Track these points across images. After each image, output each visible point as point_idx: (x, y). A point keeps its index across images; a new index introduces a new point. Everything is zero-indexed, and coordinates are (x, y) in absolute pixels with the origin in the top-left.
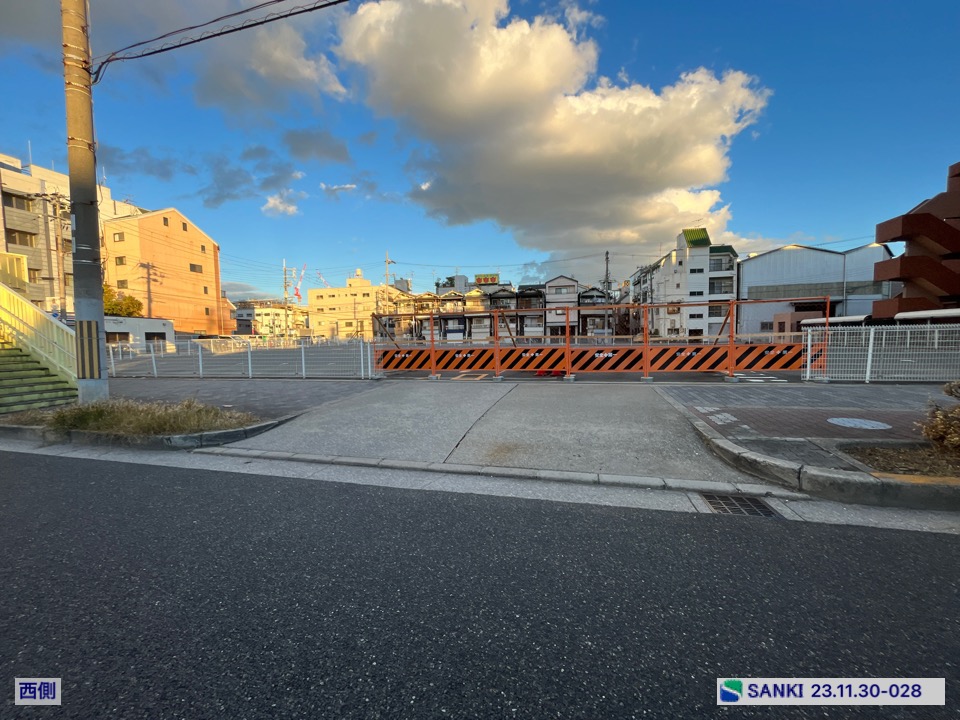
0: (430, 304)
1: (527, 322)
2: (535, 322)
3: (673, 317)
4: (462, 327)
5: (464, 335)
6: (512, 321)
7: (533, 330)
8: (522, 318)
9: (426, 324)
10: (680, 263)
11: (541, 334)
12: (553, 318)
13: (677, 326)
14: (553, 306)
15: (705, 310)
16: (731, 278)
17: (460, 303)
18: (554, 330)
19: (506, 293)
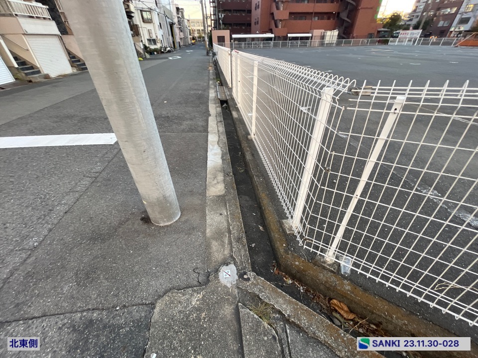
13: (154, 37)
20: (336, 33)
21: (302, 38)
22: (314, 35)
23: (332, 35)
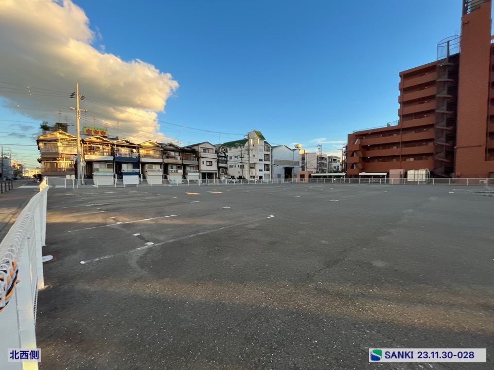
0: (101, 147)
1: (188, 169)
2: (192, 169)
3: (253, 170)
4: (137, 170)
5: (140, 177)
6: (179, 168)
7: (193, 175)
8: (184, 166)
9: (96, 166)
10: (254, 145)
11: (197, 178)
12: (204, 168)
13: (254, 175)
14: (205, 160)
15: (263, 168)
16: (268, 155)
17: (134, 150)
18: (204, 175)
19: (171, 147)
20: (423, 172)
21: (375, 177)
22: (390, 174)
23: (418, 175)
